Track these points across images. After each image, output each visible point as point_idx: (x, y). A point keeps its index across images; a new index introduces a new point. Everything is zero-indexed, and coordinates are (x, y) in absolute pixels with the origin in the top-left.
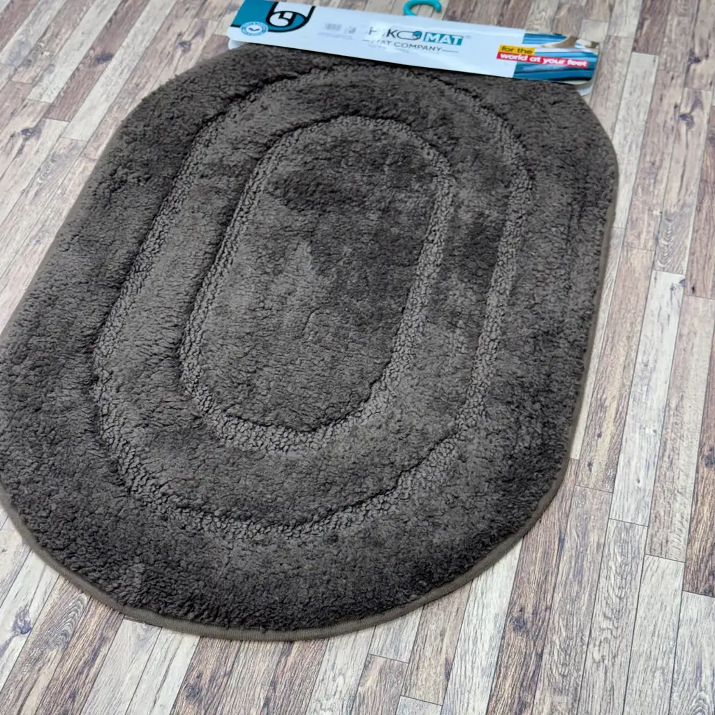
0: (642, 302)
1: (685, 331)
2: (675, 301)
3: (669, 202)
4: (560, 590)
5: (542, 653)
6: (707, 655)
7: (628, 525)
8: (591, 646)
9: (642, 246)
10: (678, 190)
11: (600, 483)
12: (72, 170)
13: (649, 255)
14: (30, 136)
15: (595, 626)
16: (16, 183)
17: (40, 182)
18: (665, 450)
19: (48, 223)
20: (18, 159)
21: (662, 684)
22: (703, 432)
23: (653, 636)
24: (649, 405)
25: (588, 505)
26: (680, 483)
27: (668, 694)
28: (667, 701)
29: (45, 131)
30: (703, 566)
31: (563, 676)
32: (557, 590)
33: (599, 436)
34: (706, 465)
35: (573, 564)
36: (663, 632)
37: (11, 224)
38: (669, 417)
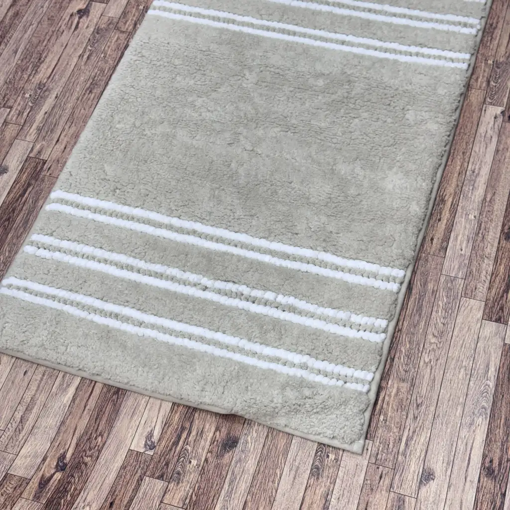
0: (475, 128)
1: (501, 147)
2: (496, 126)
3: (500, 54)
4: (407, 318)
5: (394, 357)
6: (493, 359)
7: (453, 278)
8: (424, 354)
9: (478, 88)
10: (506, 45)
11: (438, 251)
12: (110, 40)
13: (482, 93)
14: (83, 15)
15: (427, 341)
16: (75, 49)
17: (90, 48)
18: (480, 229)
19: (96, 78)
20: (76, 32)
21: (464, 376)
22: (505, 217)
23: (462, 347)
24: (473, 199)
25: (429, 265)
26: (487, 251)
27: (467, 383)
28: (466, 387)
29: (91, 11)
30: (496, 304)
31: (406, 371)
32: (405, 319)
33: (440, 220)
34: (505, 239)
35: (417, 303)
36: (468, 345)
37: (73, 80)
38: (485, 207)
